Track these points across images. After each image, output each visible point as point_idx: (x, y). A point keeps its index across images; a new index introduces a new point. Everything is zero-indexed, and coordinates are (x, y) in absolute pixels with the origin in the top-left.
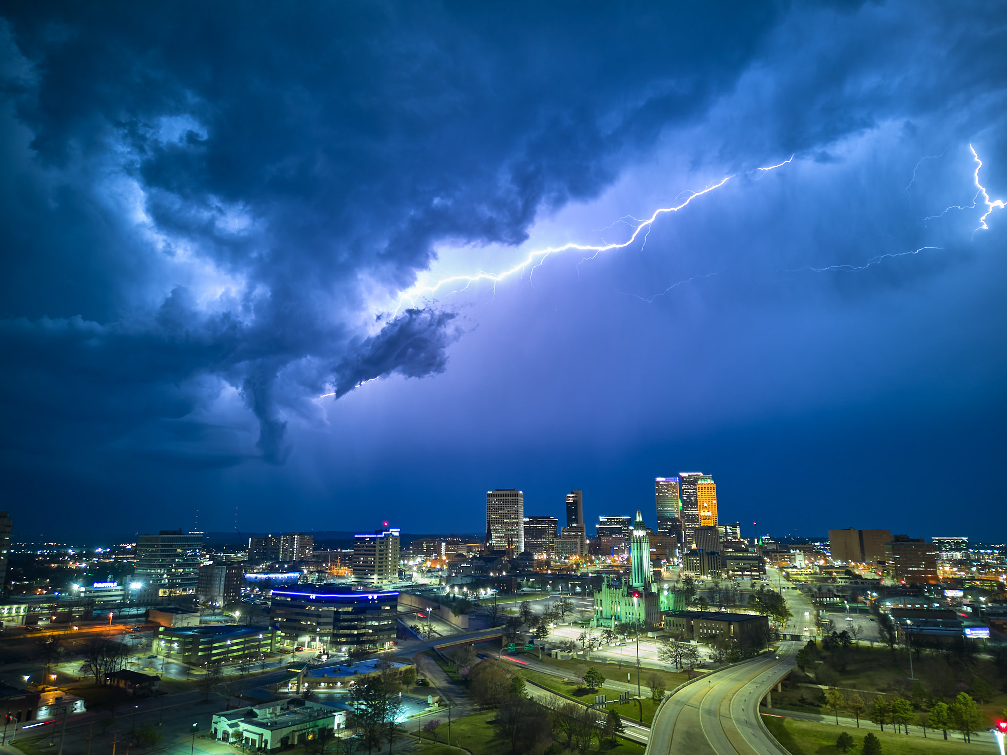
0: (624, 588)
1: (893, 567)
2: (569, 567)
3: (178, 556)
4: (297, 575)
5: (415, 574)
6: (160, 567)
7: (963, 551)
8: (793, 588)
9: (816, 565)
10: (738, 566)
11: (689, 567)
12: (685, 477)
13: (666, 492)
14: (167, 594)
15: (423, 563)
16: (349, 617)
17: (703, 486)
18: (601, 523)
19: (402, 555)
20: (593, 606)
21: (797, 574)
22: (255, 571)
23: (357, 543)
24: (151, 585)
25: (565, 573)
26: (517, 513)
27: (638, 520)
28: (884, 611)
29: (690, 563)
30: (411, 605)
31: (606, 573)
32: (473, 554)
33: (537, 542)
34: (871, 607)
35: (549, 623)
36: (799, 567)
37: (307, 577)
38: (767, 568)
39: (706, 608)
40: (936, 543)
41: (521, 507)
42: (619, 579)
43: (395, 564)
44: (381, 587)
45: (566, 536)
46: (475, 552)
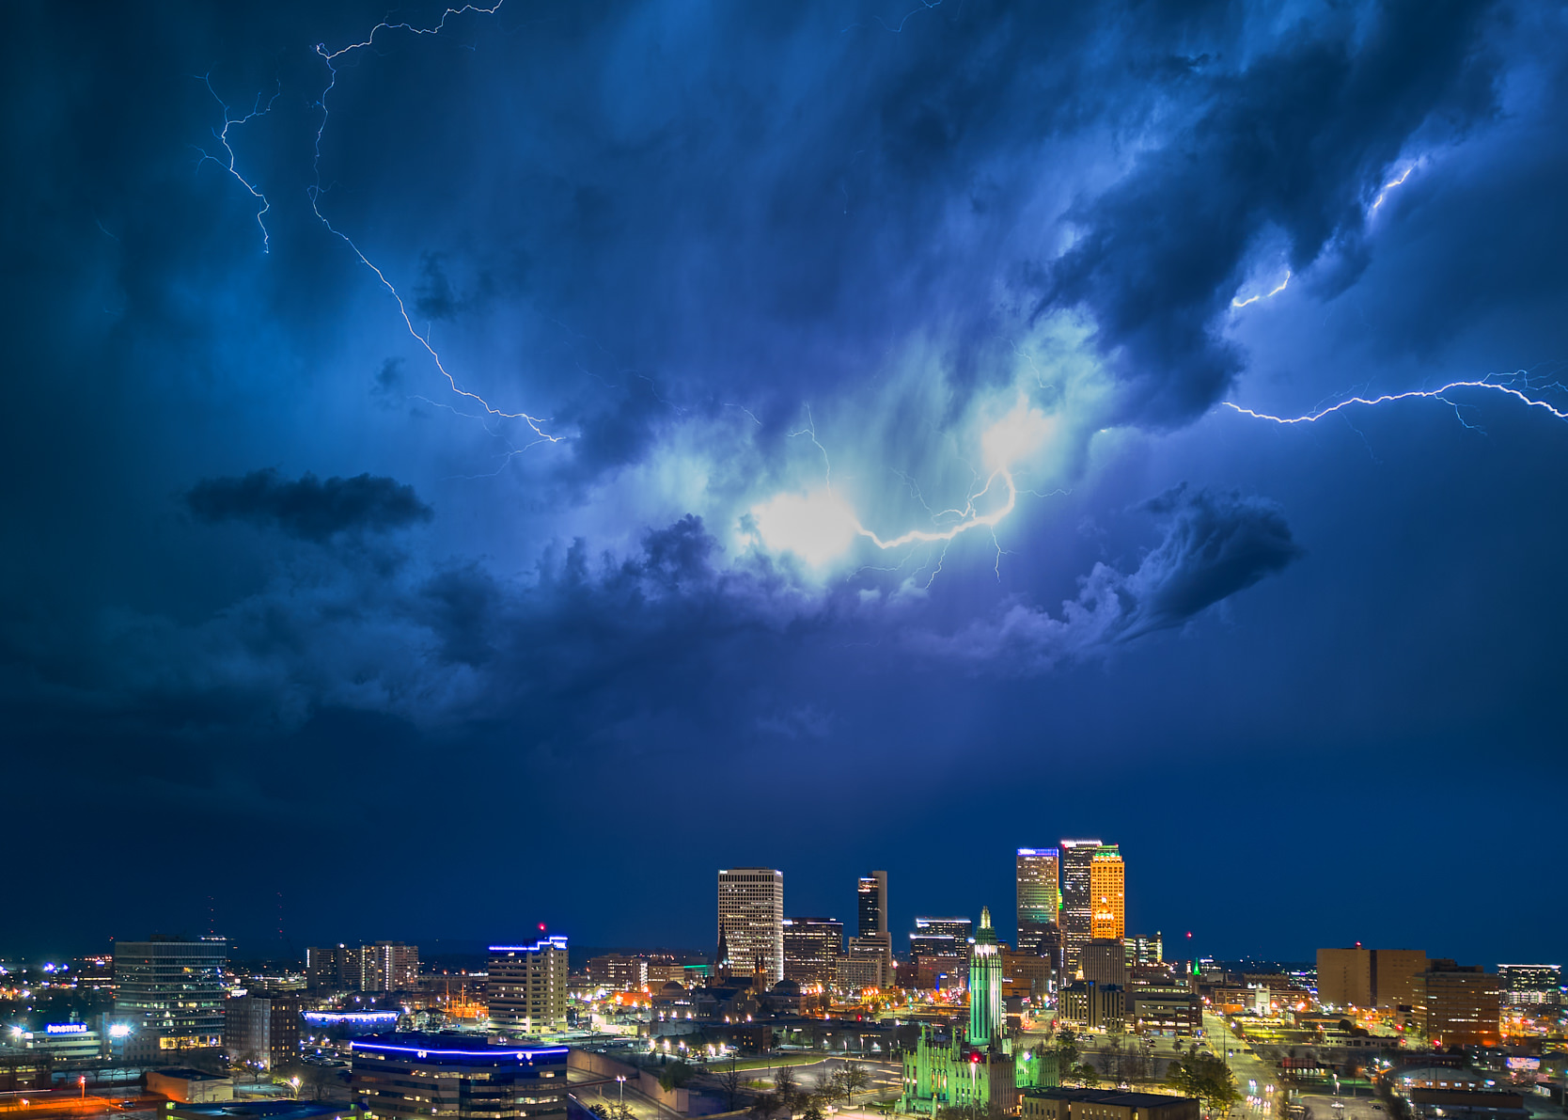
0: (955, 1047)
1: (1422, 1016)
2: (861, 1009)
3: (185, 979)
4: (392, 1015)
5: (596, 1018)
6: (157, 999)
7: (1549, 990)
8: (1246, 1051)
9: (1289, 1011)
10: (1155, 1011)
11: (1069, 1011)
12: (1071, 849)
13: (1036, 877)
14: (174, 1047)
15: (609, 999)
16: (485, 1089)
17: (1102, 865)
18: (918, 931)
19: (572, 983)
20: (900, 1077)
21: (1255, 1027)
22: (321, 1008)
23: (493, 961)
24: (145, 1030)
25: (854, 1018)
26: (771, 910)
27: (983, 926)
28: (1399, 1092)
29: (1071, 1004)
30: (590, 1072)
31: (926, 1019)
32: (695, 984)
33: (806, 963)
34: (1378, 1085)
35: (825, 1105)
36: (1261, 1015)
37: (410, 1020)
38: (1206, 1014)
39: (1095, 1083)
40: (1504, 974)
41: (779, 900)
42: (947, 1031)
43: (561, 999)
44: (538, 1038)
45: (858, 954)
46: (700, 981)
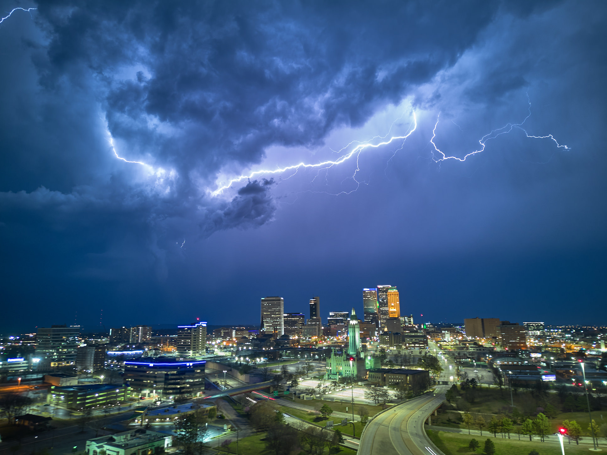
0: (344, 356)
1: (501, 340)
2: (311, 344)
4: (141, 351)
5: (216, 350)
6: (51, 348)
8: (444, 354)
9: (457, 340)
10: (412, 341)
11: (383, 342)
12: (381, 288)
13: (369, 297)
14: (56, 365)
16: (174, 377)
17: (391, 293)
19: (208, 338)
20: (325, 367)
21: (446, 345)
23: (179, 331)
25: (309, 347)
26: (279, 311)
27: (353, 314)
28: (496, 366)
29: (383, 340)
30: (213, 369)
31: (334, 346)
32: (252, 337)
33: (292, 328)
34: (488, 364)
35: (299, 378)
36: (447, 341)
37: (147, 353)
39: (393, 367)
40: (526, 325)
41: (282, 307)
42: (341, 350)
43: (203, 344)
44: (195, 358)
45: (310, 325)
46: (254, 336)
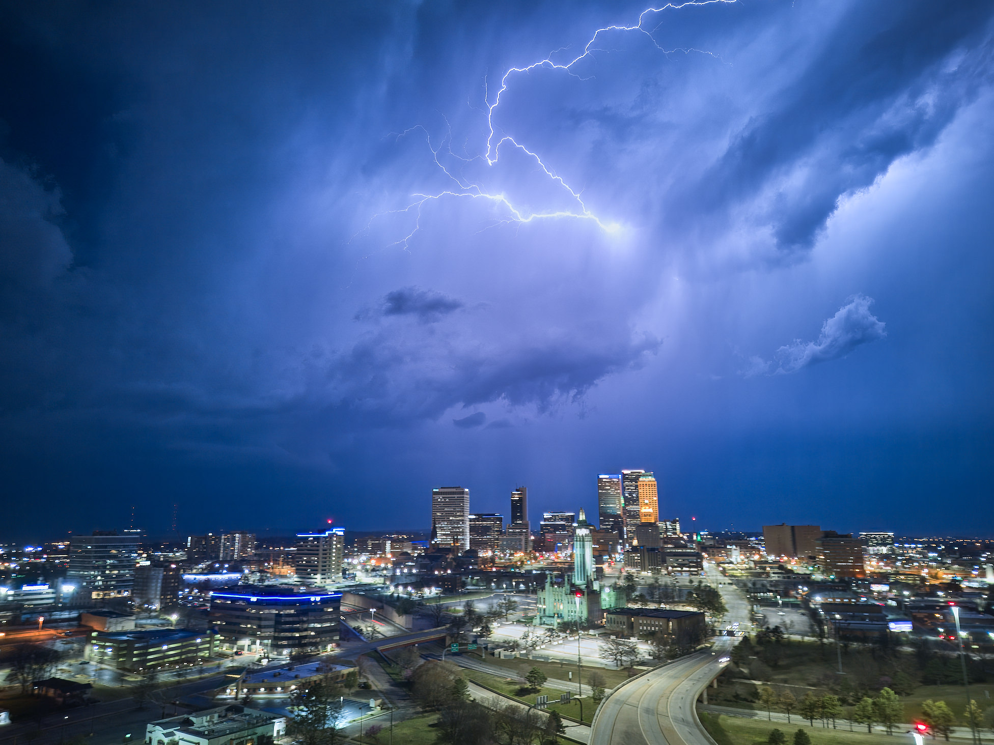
0: (567, 586)
1: (823, 562)
2: (513, 565)
3: (112, 557)
4: (237, 575)
5: (359, 574)
6: (93, 569)
7: (889, 546)
8: (729, 584)
9: (751, 561)
10: (677, 562)
11: (630, 563)
12: (628, 474)
13: (609, 489)
14: (101, 597)
16: (291, 619)
17: (644, 483)
19: (346, 553)
20: (536, 604)
21: (733, 569)
23: (299, 542)
25: (509, 570)
26: (462, 511)
27: (581, 518)
28: (814, 605)
29: (631, 559)
30: (355, 606)
31: (550, 569)
32: (418, 552)
33: (482, 539)
34: (802, 602)
35: (493, 622)
36: (735, 563)
37: (247, 578)
39: (646, 605)
40: (864, 538)
41: (467, 505)
42: (562, 576)
43: (339, 563)
45: (511, 534)
46: (420, 550)
